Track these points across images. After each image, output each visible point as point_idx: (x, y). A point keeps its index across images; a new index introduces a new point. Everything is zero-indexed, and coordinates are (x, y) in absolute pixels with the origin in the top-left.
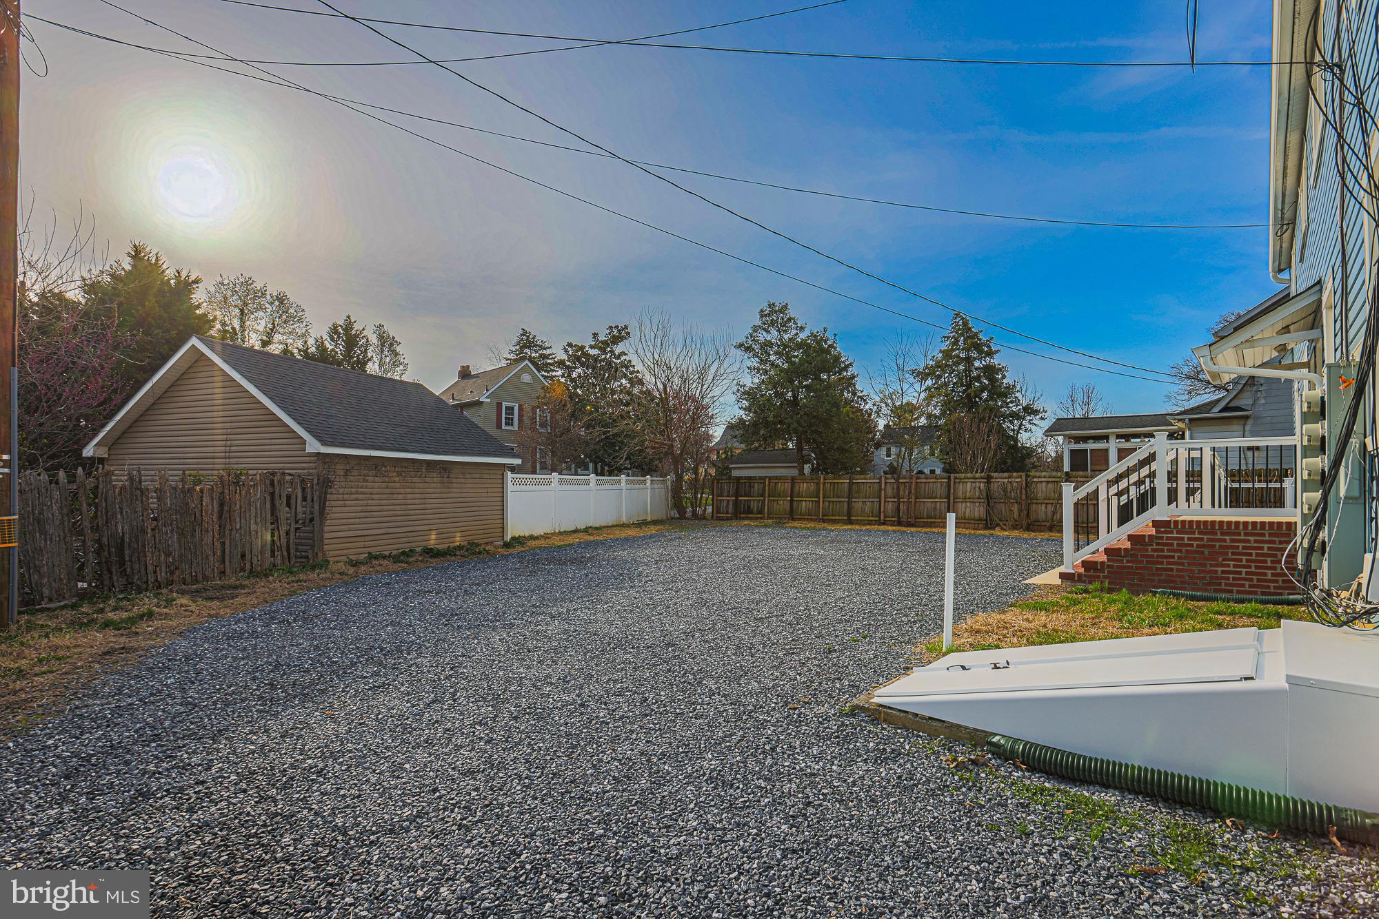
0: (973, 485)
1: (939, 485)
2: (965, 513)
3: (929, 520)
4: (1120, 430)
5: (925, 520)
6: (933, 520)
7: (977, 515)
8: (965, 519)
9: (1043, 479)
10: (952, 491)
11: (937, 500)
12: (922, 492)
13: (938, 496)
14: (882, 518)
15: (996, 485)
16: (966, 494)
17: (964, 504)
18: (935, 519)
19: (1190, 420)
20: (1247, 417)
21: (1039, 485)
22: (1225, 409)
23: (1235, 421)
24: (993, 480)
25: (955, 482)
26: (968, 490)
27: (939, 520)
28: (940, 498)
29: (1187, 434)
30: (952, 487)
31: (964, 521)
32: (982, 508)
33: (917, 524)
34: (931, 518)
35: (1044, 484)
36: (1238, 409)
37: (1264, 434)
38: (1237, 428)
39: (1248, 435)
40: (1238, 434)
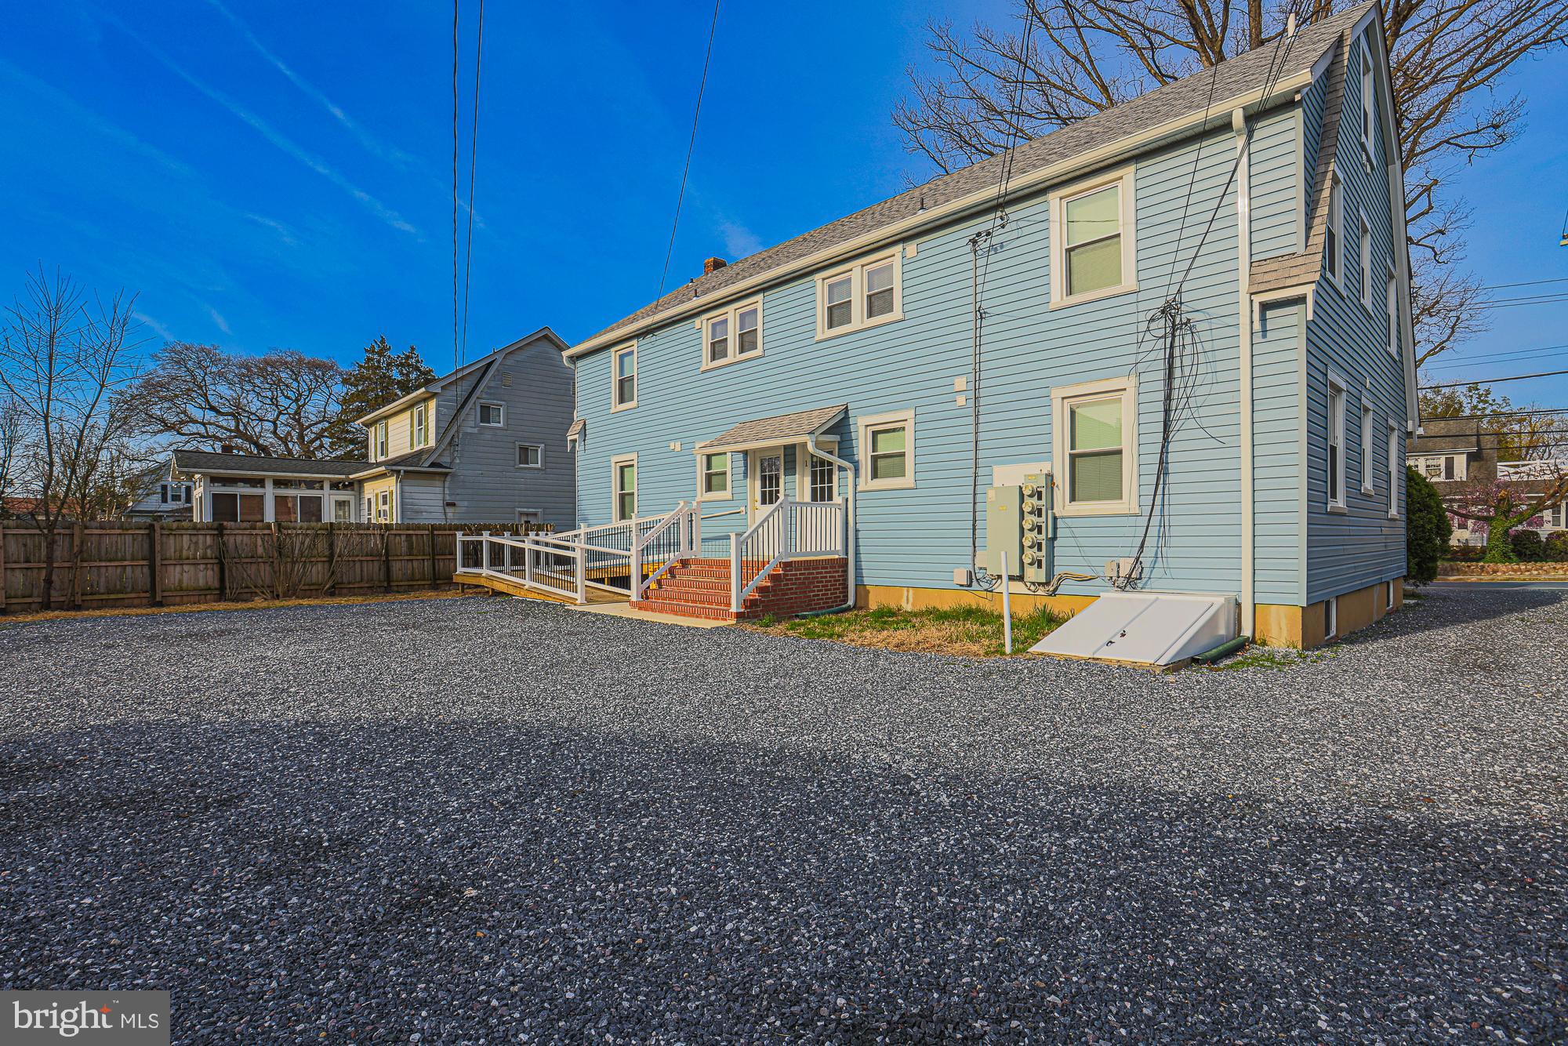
0: (194, 539)
1: (129, 539)
2: (180, 581)
3: (113, 596)
4: (279, 474)
5: (104, 597)
6: (120, 596)
7: (201, 583)
8: (181, 590)
10: (156, 548)
11: (124, 563)
12: (96, 551)
13: (128, 556)
15: (232, 539)
16: (181, 551)
17: (178, 568)
18: (125, 593)
19: (405, 471)
20: (446, 474)
22: (433, 465)
23: (437, 477)
24: (228, 532)
25: (161, 536)
26: (186, 547)
27: (133, 595)
28: (133, 559)
29: (398, 485)
30: (156, 542)
31: (181, 593)
32: (210, 573)
33: (88, 604)
34: (115, 593)
36: (439, 465)
37: (459, 491)
38: (439, 483)
39: (447, 491)
40: (439, 490)
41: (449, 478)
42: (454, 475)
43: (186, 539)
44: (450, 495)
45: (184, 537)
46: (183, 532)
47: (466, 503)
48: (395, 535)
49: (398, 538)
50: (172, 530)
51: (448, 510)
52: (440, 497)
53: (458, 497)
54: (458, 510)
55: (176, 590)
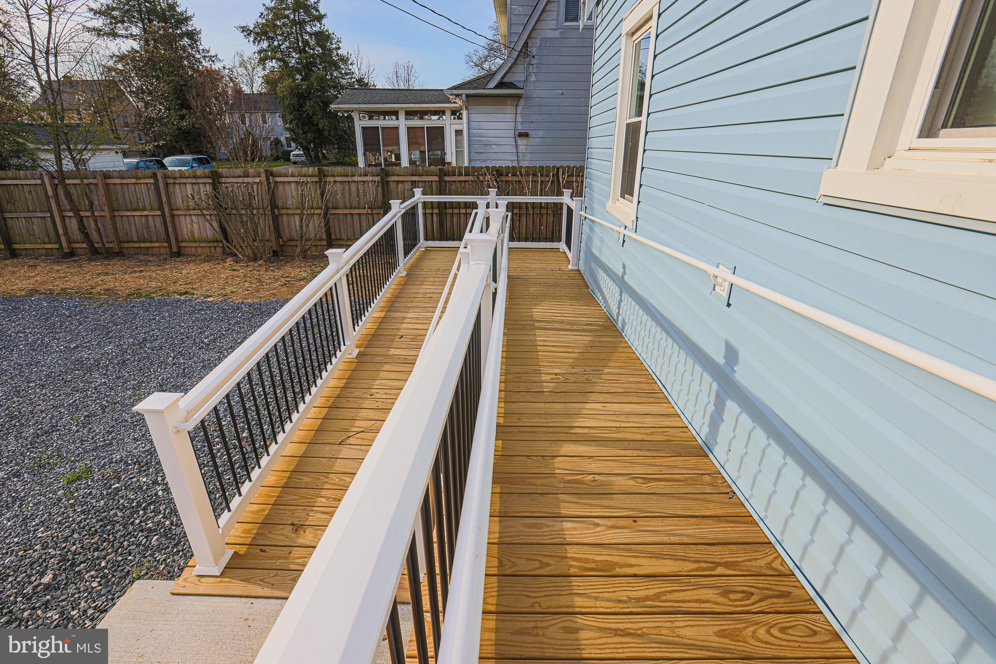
0: (196, 188)
1: (143, 189)
2: (192, 232)
3: (143, 245)
4: (408, 105)
5: (136, 245)
6: (148, 245)
7: (209, 234)
8: (195, 241)
9: (291, 179)
10: (164, 199)
11: (146, 213)
12: (121, 201)
13: (148, 207)
14: (65, 245)
15: (226, 188)
16: (187, 202)
17: (188, 219)
18: (151, 242)
19: (467, 96)
20: (519, 97)
21: (287, 187)
22: (501, 85)
23: (509, 101)
24: (223, 180)
25: (167, 185)
26: (190, 196)
27: (157, 245)
28: (151, 209)
29: (465, 113)
30: (163, 192)
31: (194, 244)
33: (125, 251)
34: (145, 242)
35: (293, 185)
36: (511, 85)
37: (533, 118)
38: (510, 109)
39: (519, 119)
40: (510, 117)
41: (522, 102)
42: (528, 98)
43: (189, 187)
44: (522, 123)
45: (187, 185)
46: (184, 181)
47: (541, 133)
48: (398, 182)
49: (400, 185)
50: (175, 178)
51: (521, 141)
52: (512, 125)
53: (533, 125)
54: (531, 141)
55: (190, 241)
